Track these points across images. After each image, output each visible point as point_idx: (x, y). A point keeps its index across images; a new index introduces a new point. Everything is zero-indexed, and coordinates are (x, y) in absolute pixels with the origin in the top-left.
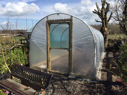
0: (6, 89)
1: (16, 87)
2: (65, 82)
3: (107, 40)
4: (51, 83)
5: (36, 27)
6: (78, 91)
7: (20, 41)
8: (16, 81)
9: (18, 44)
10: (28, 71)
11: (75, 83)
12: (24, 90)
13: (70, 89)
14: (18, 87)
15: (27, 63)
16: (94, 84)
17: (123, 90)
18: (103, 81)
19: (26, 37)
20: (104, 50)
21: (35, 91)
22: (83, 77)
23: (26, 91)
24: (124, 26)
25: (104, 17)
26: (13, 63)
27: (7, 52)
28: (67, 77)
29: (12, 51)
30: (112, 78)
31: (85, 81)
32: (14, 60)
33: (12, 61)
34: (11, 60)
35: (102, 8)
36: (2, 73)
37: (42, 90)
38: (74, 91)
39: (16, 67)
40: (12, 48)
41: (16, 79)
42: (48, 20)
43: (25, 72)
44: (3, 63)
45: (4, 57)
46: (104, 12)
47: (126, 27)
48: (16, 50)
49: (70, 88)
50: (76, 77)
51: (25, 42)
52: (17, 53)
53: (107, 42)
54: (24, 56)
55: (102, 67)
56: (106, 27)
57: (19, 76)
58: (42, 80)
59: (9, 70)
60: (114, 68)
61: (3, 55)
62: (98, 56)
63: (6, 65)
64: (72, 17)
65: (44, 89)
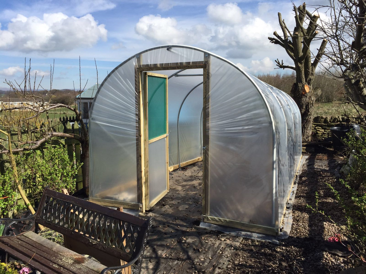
0: (21, 260)
1: (48, 257)
2: (190, 240)
3: (312, 120)
4: (148, 243)
5: (106, 83)
6: (225, 267)
7: (61, 125)
8: (50, 239)
9: (54, 133)
10: (83, 210)
11: (218, 243)
12: (72, 265)
13: (203, 262)
14: (56, 254)
15: (81, 186)
16: (272, 246)
17: (353, 265)
18: (298, 238)
19: (78, 111)
20: (301, 149)
21: (102, 267)
22: (239, 227)
23: (78, 266)
24: (358, 82)
25: (301, 54)
26: (40, 187)
27: (24, 154)
28: (195, 228)
29: (38, 152)
30: (323, 231)
31: (246, 239)
32: (45, 179)
33: (39, 182)
34: (34, 179)
35: (296, 29)
36: (10, 214)
37: (122, 263)
38: (214, 267)
39: (49, 198)
40: (39, 143)
41: (50, 232)
42: (140, 66)
43: (75, 211)
44: (14, 188)
45: (16, 169)
46: (301, 39)
47: (362, 85)
48: (50, 150)
49: (202, 258)
50: (219, 229)
51: (77, 126)
52: (52, 159)
53: (311, 125)
54: (72, 167)
55: (296, 197)
56: (309, 84)
57: (59, 223)
58: (123, 234)
59: (31, 207)
60: (330, 200)
61: (14, 163)
62: (282, 167)
63: (23, 192)
64: (207, 55)
65: (128, 261)
